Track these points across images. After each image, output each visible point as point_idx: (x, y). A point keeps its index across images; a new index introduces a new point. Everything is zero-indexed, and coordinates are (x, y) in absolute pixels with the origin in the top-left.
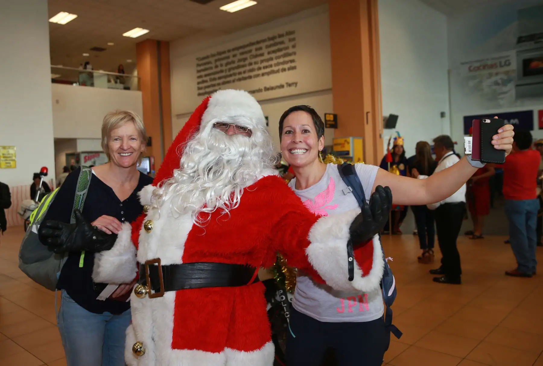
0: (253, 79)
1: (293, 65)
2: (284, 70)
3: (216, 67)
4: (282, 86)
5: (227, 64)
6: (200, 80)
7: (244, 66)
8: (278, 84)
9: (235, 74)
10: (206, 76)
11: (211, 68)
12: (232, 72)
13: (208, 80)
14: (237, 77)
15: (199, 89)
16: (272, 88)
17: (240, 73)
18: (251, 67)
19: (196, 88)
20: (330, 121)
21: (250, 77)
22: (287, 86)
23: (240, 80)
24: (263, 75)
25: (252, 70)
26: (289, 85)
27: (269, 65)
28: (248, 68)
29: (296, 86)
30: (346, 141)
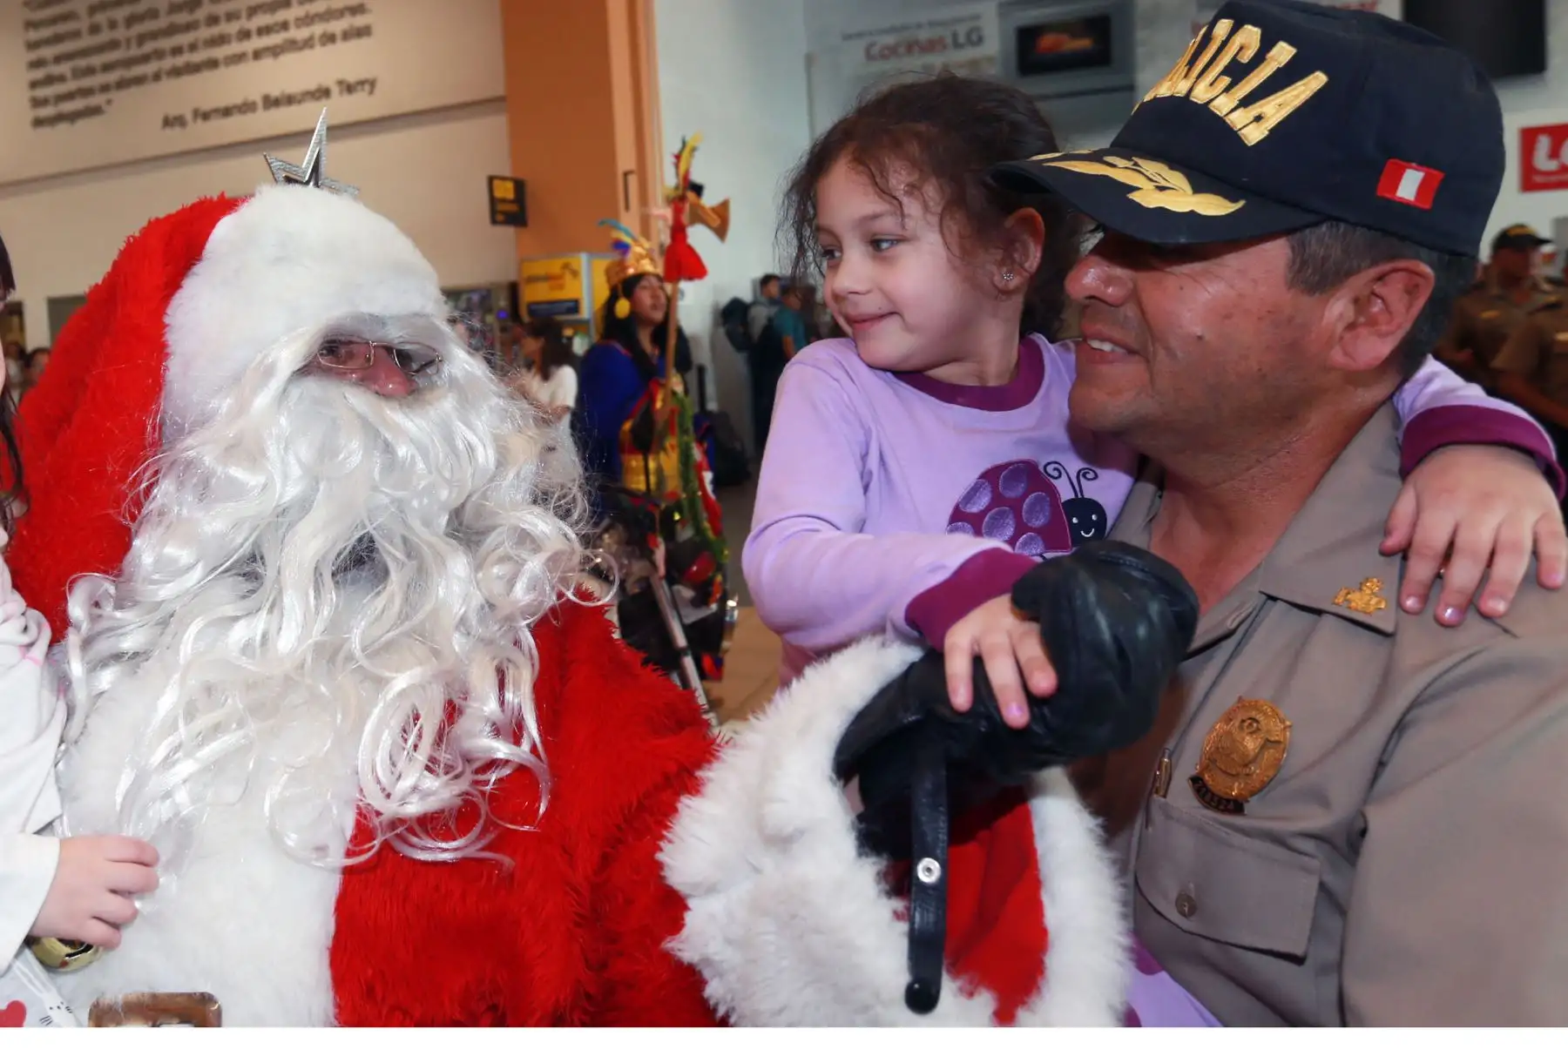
0: (223, 71)
1: (359, 21)
2: (329, 39)
3: (95, 29)
4: (323, 93)
5: (131, 21)
6: (39, 74)
7: (190, 27)
8: (312, 86)
9: (159, 54)
10: (58, 59)
11: (76, 34)
12: (149, 47)
13: (69, 74)
14: (169, 63)
15: (37, 103)
16: (290, 100)
17: (177, 51)
18: (215, 31)
19: (26, 104)
20: (504, 201)
21: (213, 64)
22: (341, 93)
23: (176, 72)
24: (257, 55)
25: (222, 40)
26: (349, 88)
27: (276, 24)
28: (205, 33)
29: (371, 92)
30: (567, 266)
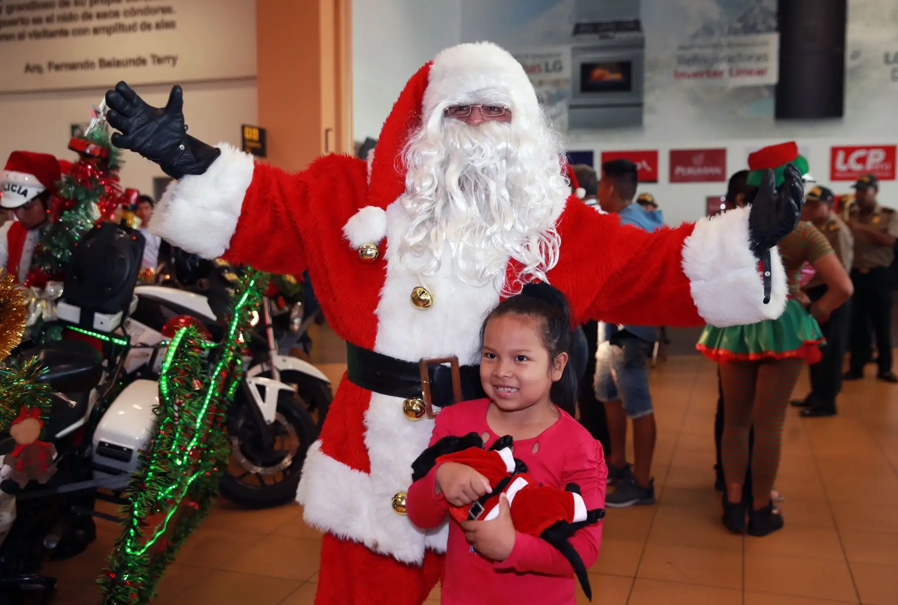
0: (71, 38)
1: (168, 18)
2: (146, 27)
4: (142, 61)
7: (46, 6)
8: (134, 56)
9: (24, 21)
12: (15, 15)
14: (31, 28)
16: (118, 63)
17: (37, 21)
18: (66, 11)
20: (251, 141)
21: (64, 33)
23: (37, 35)
24: (96, 31)
25: (71, 18)
26: (159, 60)
27: (111, 12)
28: (58, 11)
29: (174, 64)
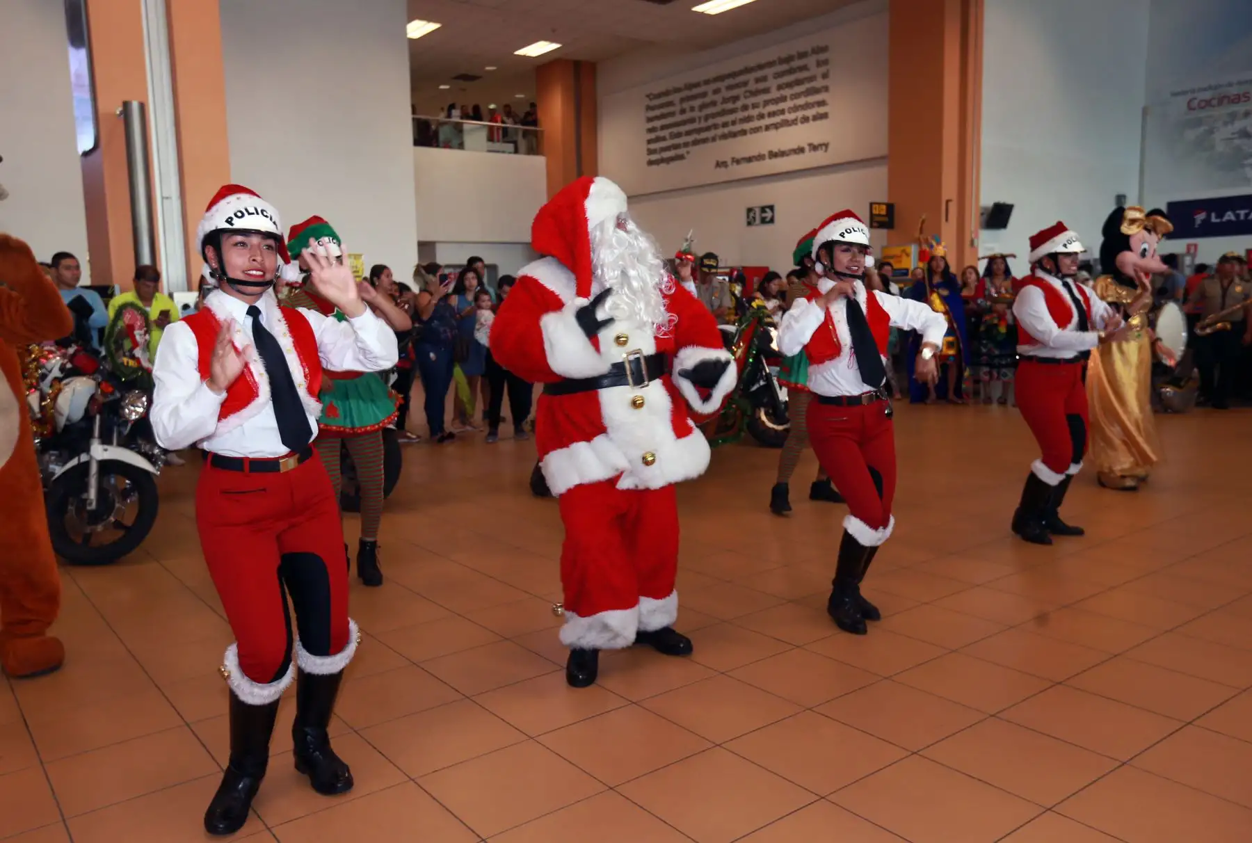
0: (749, 136)
1: (822, 110)
2: (805, 120)
3: (683, 111)
4: (801, 150)
5: (702, 107)
6: (653, 136)
7: (733, 111)
8: (795, 147)
9: (715, 126)
10: (663, 128)
11: (672, 114)
12: (711, 122)
13: (668, 137)
14: (720, 131)
15: (650, 152)
16: (782, 154)
17: (725, 125)
18: (746, 114)
19: (645, 152)
20: (879, 215)
21: (744, 132)
22: (810, 151)
23: (724, 137)
24: (767, 128)
25: (749, 119)
26: (814, 148)
27: (779, 110)
28: (741, 115)
29: (826, 151)
30: (904, 251)
